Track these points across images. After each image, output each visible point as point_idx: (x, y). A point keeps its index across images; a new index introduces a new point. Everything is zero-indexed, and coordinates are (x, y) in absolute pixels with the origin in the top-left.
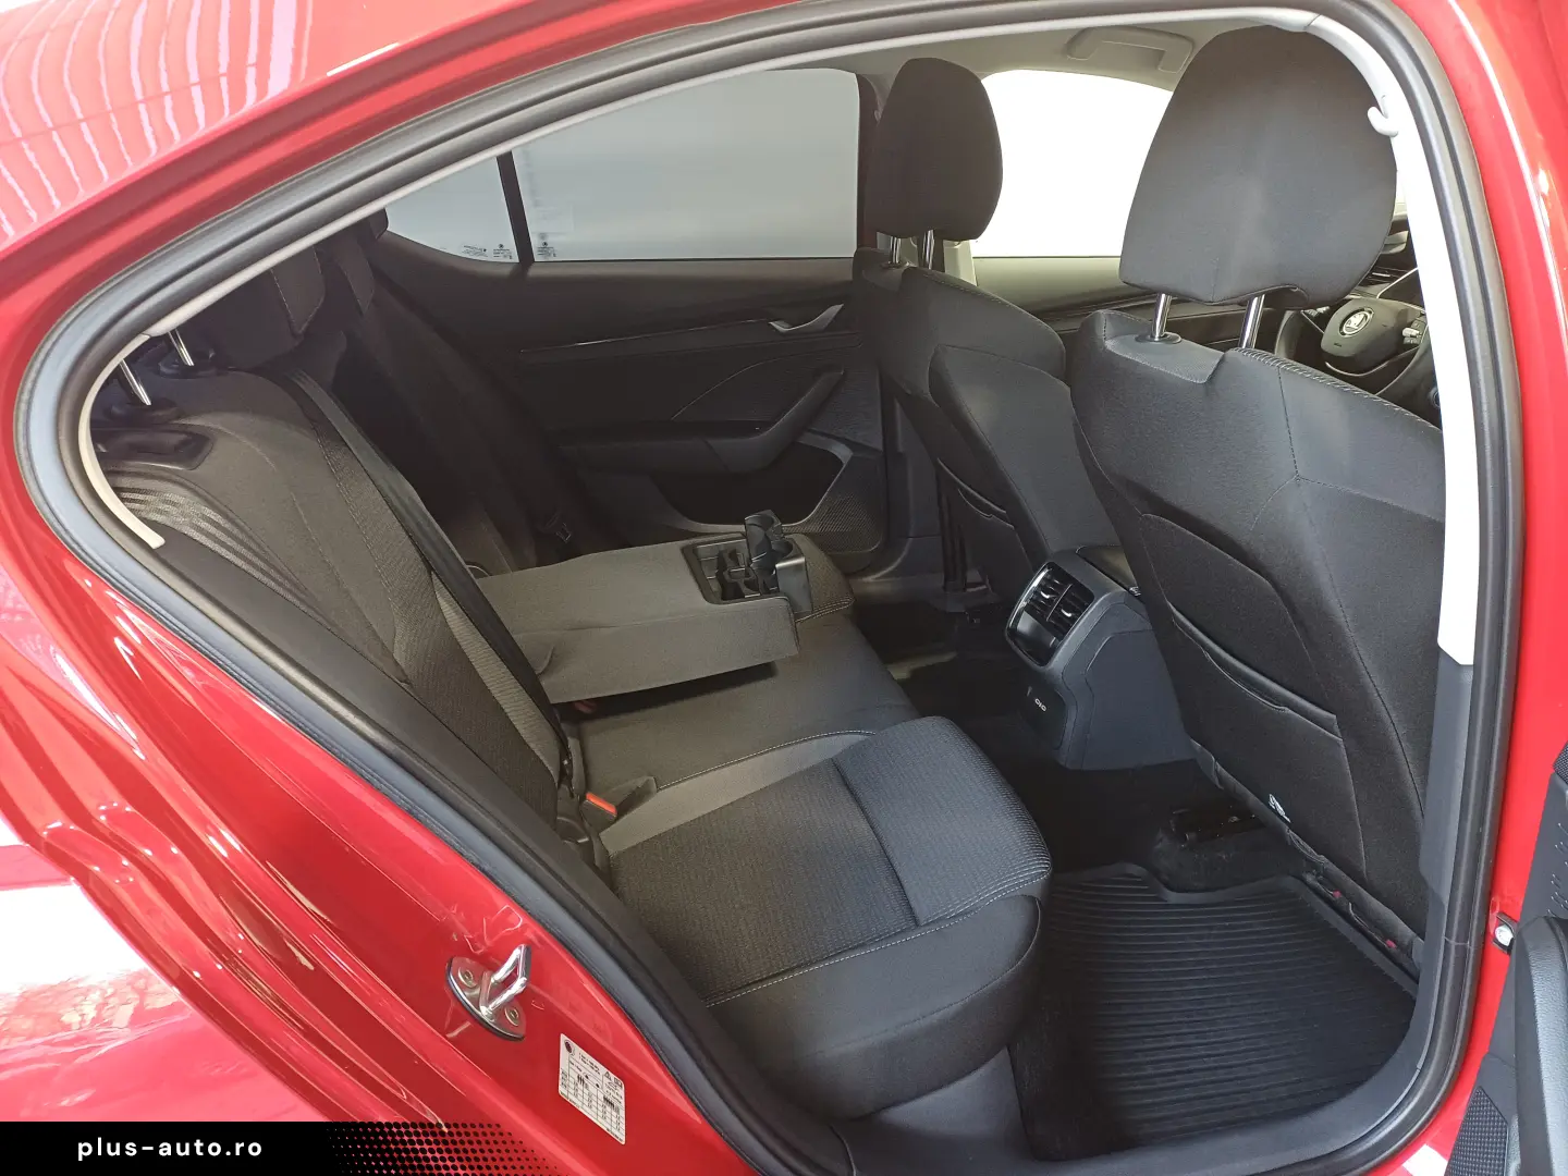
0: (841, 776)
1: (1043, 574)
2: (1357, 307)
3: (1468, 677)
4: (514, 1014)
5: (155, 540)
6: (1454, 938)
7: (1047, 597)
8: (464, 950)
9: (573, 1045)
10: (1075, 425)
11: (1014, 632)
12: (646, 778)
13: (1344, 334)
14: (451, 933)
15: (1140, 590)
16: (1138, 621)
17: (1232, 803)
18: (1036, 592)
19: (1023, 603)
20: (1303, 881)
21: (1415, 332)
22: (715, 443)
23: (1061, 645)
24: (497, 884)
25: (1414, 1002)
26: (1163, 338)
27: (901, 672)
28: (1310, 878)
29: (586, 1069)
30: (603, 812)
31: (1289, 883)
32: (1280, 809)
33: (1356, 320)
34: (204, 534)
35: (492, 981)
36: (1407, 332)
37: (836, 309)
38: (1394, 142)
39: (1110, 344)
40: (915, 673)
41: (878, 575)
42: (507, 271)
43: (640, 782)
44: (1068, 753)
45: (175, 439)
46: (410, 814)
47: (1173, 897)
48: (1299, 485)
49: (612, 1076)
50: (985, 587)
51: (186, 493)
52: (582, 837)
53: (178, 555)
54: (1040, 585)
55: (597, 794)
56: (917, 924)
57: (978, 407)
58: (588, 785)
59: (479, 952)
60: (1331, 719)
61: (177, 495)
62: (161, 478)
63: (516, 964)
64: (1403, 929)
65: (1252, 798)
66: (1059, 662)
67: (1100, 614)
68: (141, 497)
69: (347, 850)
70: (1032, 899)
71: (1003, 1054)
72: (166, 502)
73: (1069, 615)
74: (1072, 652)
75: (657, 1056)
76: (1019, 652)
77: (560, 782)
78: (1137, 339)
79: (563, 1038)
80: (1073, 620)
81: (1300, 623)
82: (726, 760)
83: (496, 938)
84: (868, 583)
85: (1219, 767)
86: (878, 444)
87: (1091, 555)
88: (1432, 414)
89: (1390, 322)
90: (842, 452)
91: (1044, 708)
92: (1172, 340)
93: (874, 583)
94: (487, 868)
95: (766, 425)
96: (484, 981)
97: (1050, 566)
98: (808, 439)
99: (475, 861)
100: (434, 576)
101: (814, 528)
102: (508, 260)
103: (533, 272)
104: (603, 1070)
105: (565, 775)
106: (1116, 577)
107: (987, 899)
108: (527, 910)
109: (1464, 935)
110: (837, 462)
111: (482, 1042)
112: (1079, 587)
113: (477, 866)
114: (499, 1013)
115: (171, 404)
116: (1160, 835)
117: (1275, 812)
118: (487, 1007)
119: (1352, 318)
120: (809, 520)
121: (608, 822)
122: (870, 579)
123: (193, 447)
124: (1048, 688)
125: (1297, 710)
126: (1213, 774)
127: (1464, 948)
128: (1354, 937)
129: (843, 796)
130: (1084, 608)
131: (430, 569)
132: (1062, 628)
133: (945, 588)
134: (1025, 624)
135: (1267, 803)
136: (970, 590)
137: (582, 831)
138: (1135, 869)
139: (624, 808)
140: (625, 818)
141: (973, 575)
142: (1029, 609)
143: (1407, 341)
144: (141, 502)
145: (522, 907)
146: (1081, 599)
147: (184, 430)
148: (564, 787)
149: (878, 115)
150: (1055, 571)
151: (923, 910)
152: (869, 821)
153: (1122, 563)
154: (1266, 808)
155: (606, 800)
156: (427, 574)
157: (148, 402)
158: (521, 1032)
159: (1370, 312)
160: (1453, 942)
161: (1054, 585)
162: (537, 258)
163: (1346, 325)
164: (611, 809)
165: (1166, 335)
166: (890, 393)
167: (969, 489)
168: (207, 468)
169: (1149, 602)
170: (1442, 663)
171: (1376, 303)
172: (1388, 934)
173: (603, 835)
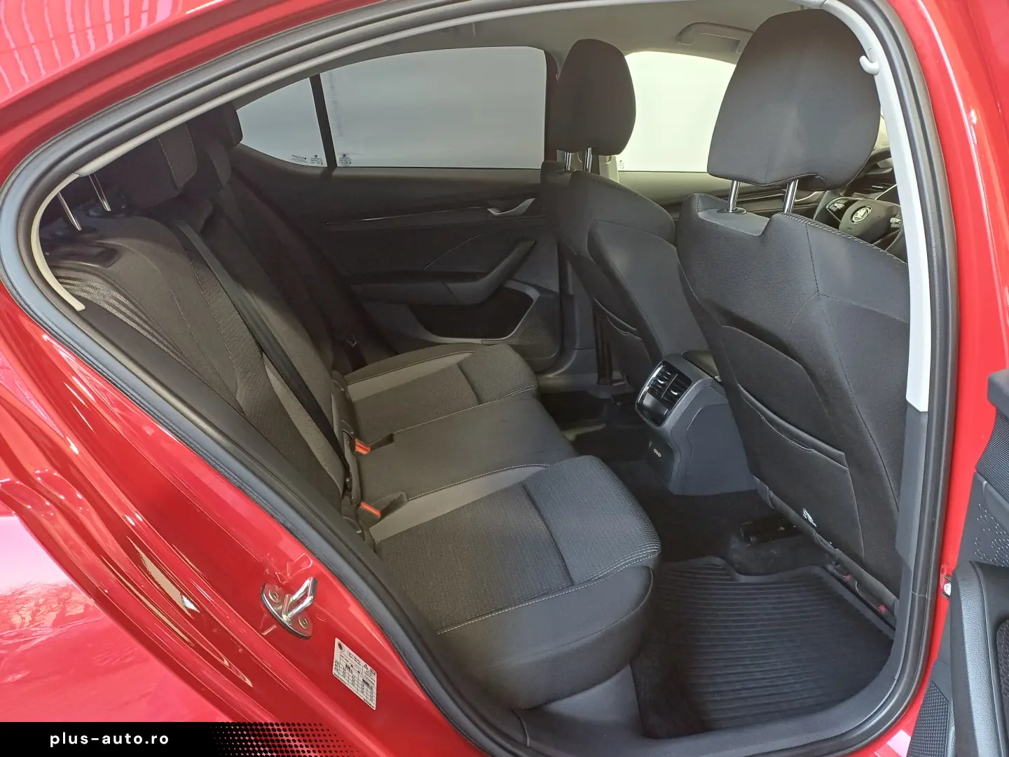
0: (526, 491)
1: (659, 369)
2: (861, 206)
3: (925, 420)
4: (305, 622)
5: (79, 306)
6: (918, 590)
7: (662, 382)
8: (273, 579)
9: (344, 646)
10: (679, 268)
11: (641, 406)
12: (399, 494)
13: (853, 222)
14: (264, 570)
15: (721, 378)
16: (720, 398)
17: (780, 517)
18: (655, 380)
19: (646, 388)
20: (826, 570)
21: (898, 220)
22: (451, 285)
23: (671, 413)
24: (295, 536)
25: (893, 641)
26: (735, 211)
27: (571, 436)
28: (830, 567)
29: (351, 662)
30: (371, 514)
31: (817, 570)
32: (810, 518)
33: (861, 213)
34: (112, 306)
35: (291, 600)
36: (893, 220)
37: (530, 201)
38: (876, 78)
39: (701, 215)
40: (579, 438)
41: (556, 373)
42: (319, 172)
43: (396, 496)
44: (675, 485)
45: (96, 251)
46: (240, 490)
47: (743, 579)
48: (819, 299)
49: (369, 667)
50: (623, 383)
51: (101, 281)
52: (358, 530)
53: (93, 316)
54: (657, 376)
55: (369, 503)
56: (573, 583)
57: (619, 261)
58: (362, 498)
59: (284, 583)
60: (841, 456)
61: (96, 282)
62: (85, 271)
63: (307, 588)
64: (889, 595)
65: (792, 513)
66: (669, 424)
67: (696, 393)
68: (71, 282)
69: (198, 511)
70: (648, 568)
71: (627, 670)
72: (89, 286)
73: (676, 394)
74: (678, 417)
75: (399, 656)
76: (645, 419)
77: (344, 491)
78: (718, 212)
79: (337, 641)
80: (678, 397)
81: (820, 389)
82: (454, 481)
83: (295, 575)
84: (550, 378)
85: (772, 494)
86: (556, 288)
87: (689, 357)
88: (902, 255)
89: (883, 214)
90: (533, 294)
91: (659, 455)
92: (740, 212)
93: (553, 379)
94: (289, 525)
95: (484, 275)
96: (286, 600)
97: (664, 363)
98: (512, 285)
99: (282, 521)
100: (264, 354)
101: (515, 341)
102: (320, 165)
103: (336, 173)
104: (363, 663)
105: (347, 488)
106: (707, 371)
107: (618, 568)
108: (315, 555)
109: (924, 590)
110: (530, 300)
111: (284, 637)
112: (681, 375)
113: (283, 525)
114: (294, 619)
115: (94, 230)
116: (734, 539)
117: (807, 520)
118: (287, 615)
119: (858, 212)
120: (511, 336)
121: (375, 521)
122: (551, 376)
123: (109, 255)
124: (662, 442)
125: (819, 451)
126: (768, 498)
127: (925, 599)
128: (858, 605)
129: (527, 503)
130: (685, 389)
131: (262, 350)
132: (672, 401)
133: (598, 383)
134: (648, 401)
135: (801, 514)
136: (616, 384)
137: (357, 526)
138: (718, 561)
139: (386, 512)
140: (387, 518)
141: (617, 375)
142: (651, 391)
143: (893, 226)
144: (72, 285)
145: (312, 553)
146: (683, 383)
147: (102, 245)
148: (346, 498)
149: (558, 77)
150: (668, 367)
151: (575, 575)
152: (543, 519)
153: (710, 362)
154: (802, 519)
155: (376, 507)
156: (259, 353)
157: (79, 228)
158: (309, 633)
159: (870, 208)
160: (917, 594)
161: (667, 376)
162: (339, 164)
163: (855, 216)
164: (377, 513)
165: (736, 209)
166: (564, 255)
167: (613, 316)
168: (116, 267)
169: (727, 386)
170: (909, 412)
171: (874, 202)
172: (881, 601)
173: (372, 529)
